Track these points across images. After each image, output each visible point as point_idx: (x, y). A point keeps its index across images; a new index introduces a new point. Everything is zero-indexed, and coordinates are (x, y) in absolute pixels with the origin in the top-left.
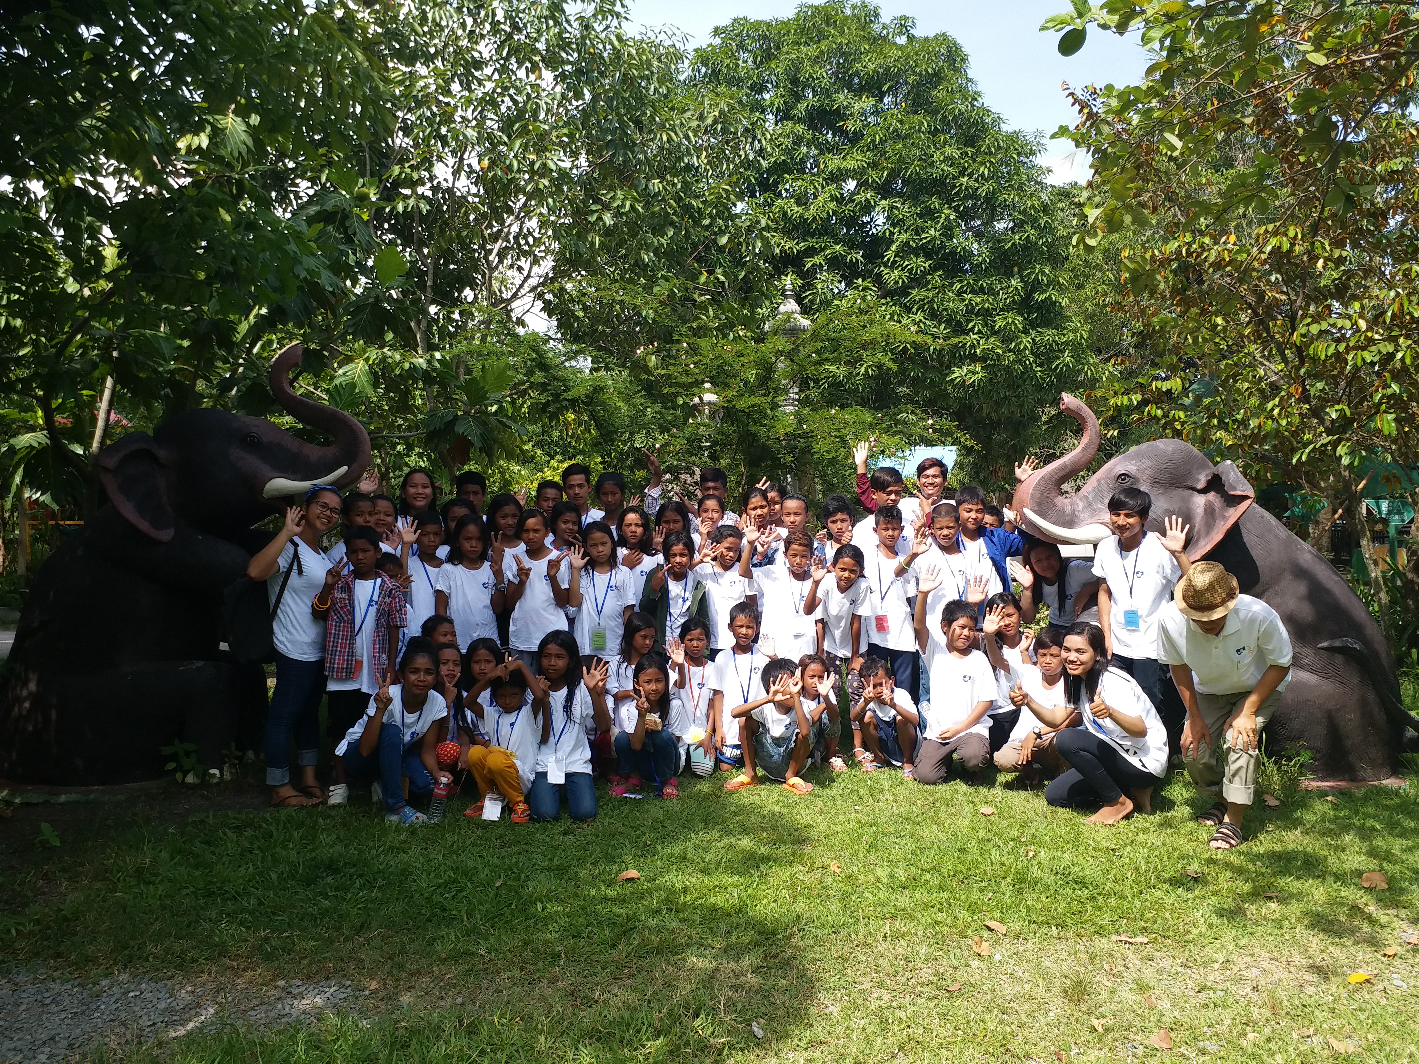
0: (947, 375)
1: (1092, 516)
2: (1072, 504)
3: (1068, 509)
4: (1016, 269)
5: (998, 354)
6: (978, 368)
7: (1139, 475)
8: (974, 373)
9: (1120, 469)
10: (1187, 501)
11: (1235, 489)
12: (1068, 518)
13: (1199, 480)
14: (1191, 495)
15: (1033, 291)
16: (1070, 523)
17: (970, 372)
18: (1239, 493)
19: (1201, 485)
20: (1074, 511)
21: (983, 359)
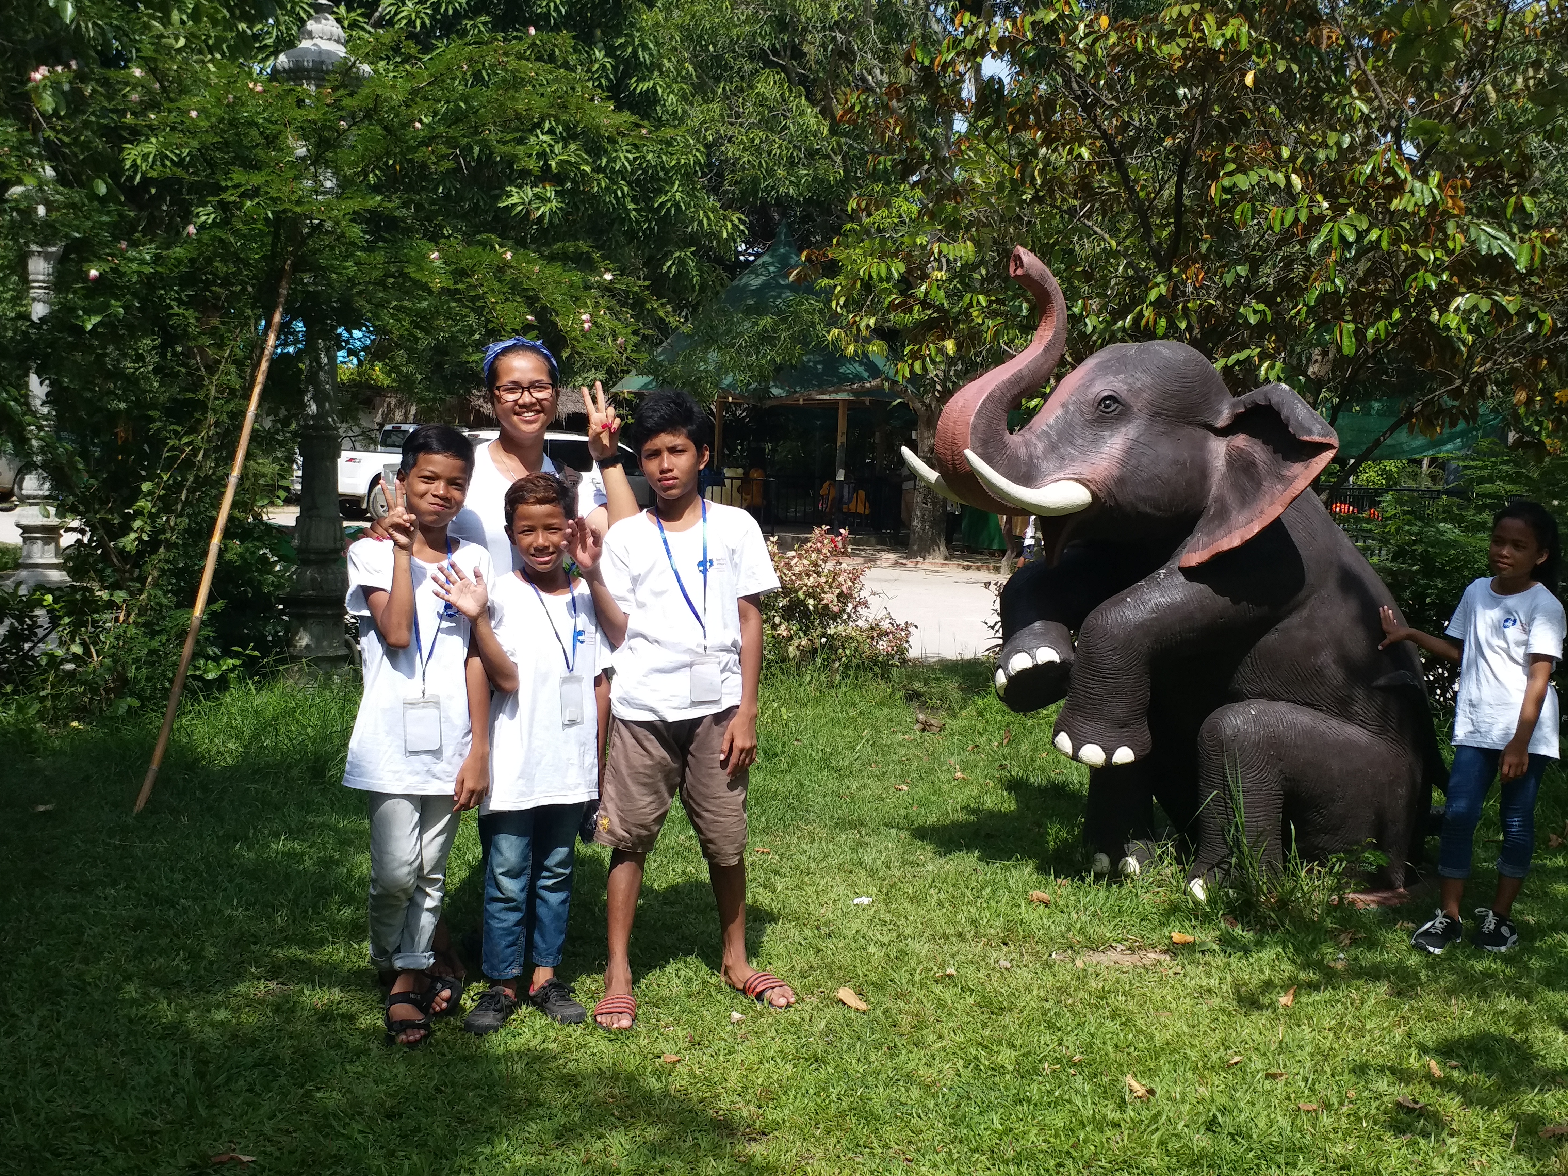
0: (498, 198)
1: (1061, 468)
2: (1027, 444)
3: (1022, 452)
4: (598, 33)
5: (584, 174)
6: (550, 192)
7: (1131, 400)
8: (544, 200)
9: (1102, 388)
10: (1201, 447)
11: (1310, 432)
12: (1024, 469)
13: (1219, 413)
14: (1205, 439)
15: (627, 75)
16: (1028, 478)
17: (537, 196)
18: (1317, 438)
19: (1223, 419)
20: (1031, 457)
21: (558, 179)
